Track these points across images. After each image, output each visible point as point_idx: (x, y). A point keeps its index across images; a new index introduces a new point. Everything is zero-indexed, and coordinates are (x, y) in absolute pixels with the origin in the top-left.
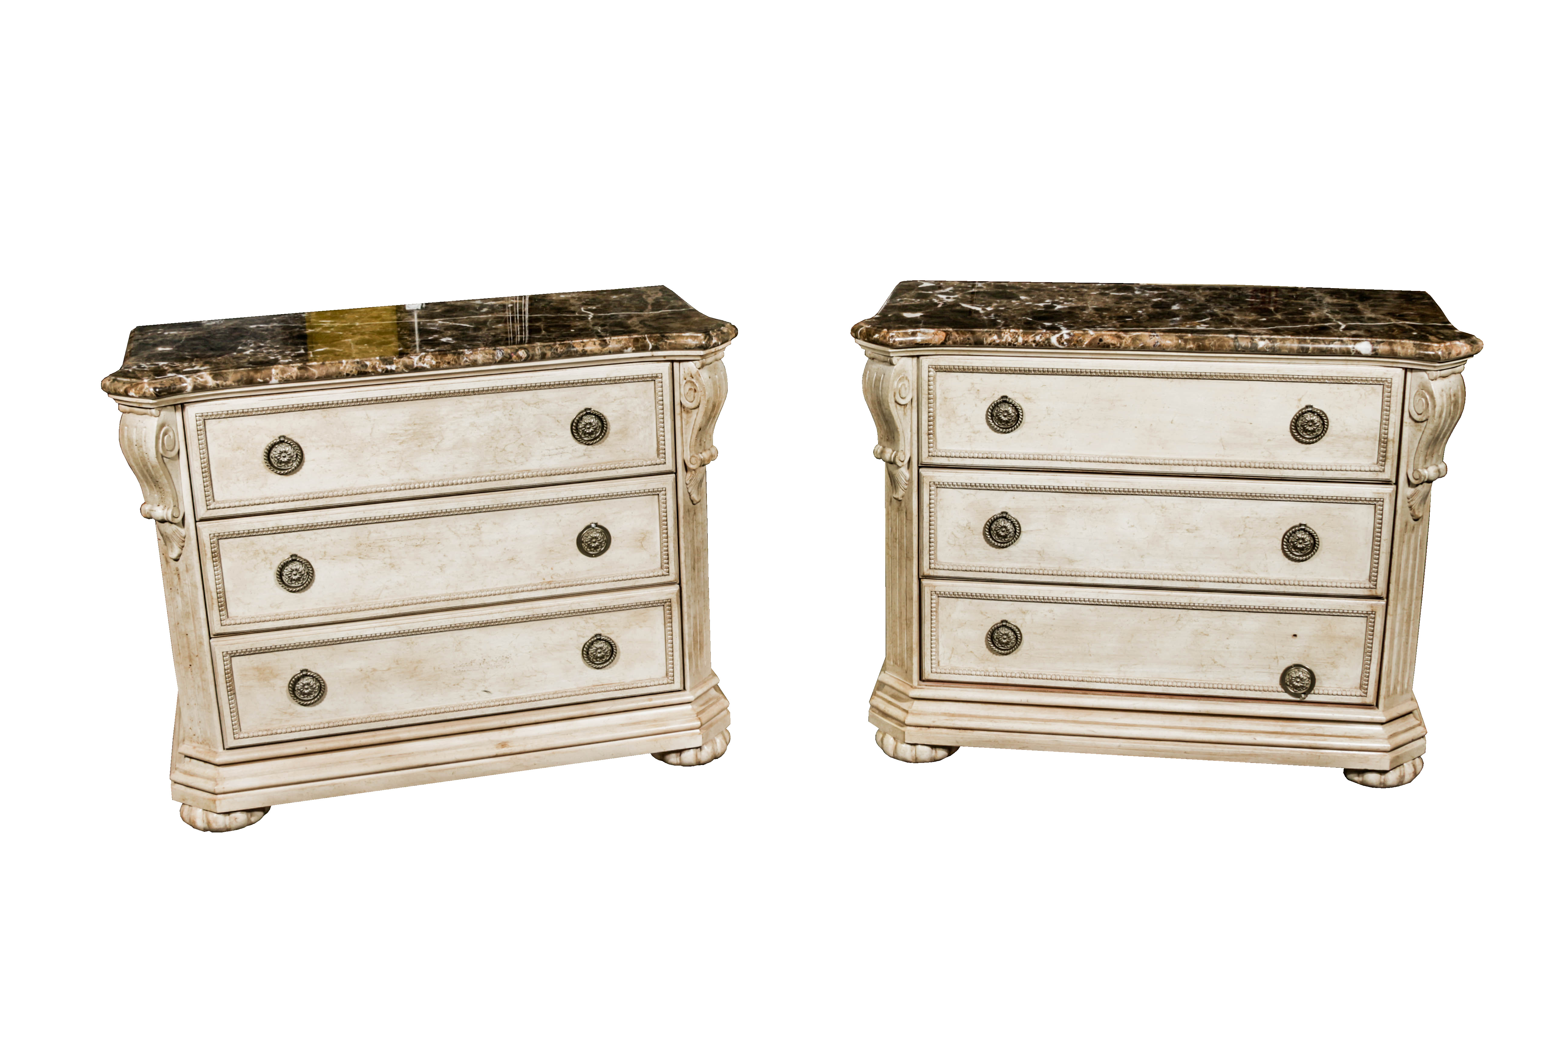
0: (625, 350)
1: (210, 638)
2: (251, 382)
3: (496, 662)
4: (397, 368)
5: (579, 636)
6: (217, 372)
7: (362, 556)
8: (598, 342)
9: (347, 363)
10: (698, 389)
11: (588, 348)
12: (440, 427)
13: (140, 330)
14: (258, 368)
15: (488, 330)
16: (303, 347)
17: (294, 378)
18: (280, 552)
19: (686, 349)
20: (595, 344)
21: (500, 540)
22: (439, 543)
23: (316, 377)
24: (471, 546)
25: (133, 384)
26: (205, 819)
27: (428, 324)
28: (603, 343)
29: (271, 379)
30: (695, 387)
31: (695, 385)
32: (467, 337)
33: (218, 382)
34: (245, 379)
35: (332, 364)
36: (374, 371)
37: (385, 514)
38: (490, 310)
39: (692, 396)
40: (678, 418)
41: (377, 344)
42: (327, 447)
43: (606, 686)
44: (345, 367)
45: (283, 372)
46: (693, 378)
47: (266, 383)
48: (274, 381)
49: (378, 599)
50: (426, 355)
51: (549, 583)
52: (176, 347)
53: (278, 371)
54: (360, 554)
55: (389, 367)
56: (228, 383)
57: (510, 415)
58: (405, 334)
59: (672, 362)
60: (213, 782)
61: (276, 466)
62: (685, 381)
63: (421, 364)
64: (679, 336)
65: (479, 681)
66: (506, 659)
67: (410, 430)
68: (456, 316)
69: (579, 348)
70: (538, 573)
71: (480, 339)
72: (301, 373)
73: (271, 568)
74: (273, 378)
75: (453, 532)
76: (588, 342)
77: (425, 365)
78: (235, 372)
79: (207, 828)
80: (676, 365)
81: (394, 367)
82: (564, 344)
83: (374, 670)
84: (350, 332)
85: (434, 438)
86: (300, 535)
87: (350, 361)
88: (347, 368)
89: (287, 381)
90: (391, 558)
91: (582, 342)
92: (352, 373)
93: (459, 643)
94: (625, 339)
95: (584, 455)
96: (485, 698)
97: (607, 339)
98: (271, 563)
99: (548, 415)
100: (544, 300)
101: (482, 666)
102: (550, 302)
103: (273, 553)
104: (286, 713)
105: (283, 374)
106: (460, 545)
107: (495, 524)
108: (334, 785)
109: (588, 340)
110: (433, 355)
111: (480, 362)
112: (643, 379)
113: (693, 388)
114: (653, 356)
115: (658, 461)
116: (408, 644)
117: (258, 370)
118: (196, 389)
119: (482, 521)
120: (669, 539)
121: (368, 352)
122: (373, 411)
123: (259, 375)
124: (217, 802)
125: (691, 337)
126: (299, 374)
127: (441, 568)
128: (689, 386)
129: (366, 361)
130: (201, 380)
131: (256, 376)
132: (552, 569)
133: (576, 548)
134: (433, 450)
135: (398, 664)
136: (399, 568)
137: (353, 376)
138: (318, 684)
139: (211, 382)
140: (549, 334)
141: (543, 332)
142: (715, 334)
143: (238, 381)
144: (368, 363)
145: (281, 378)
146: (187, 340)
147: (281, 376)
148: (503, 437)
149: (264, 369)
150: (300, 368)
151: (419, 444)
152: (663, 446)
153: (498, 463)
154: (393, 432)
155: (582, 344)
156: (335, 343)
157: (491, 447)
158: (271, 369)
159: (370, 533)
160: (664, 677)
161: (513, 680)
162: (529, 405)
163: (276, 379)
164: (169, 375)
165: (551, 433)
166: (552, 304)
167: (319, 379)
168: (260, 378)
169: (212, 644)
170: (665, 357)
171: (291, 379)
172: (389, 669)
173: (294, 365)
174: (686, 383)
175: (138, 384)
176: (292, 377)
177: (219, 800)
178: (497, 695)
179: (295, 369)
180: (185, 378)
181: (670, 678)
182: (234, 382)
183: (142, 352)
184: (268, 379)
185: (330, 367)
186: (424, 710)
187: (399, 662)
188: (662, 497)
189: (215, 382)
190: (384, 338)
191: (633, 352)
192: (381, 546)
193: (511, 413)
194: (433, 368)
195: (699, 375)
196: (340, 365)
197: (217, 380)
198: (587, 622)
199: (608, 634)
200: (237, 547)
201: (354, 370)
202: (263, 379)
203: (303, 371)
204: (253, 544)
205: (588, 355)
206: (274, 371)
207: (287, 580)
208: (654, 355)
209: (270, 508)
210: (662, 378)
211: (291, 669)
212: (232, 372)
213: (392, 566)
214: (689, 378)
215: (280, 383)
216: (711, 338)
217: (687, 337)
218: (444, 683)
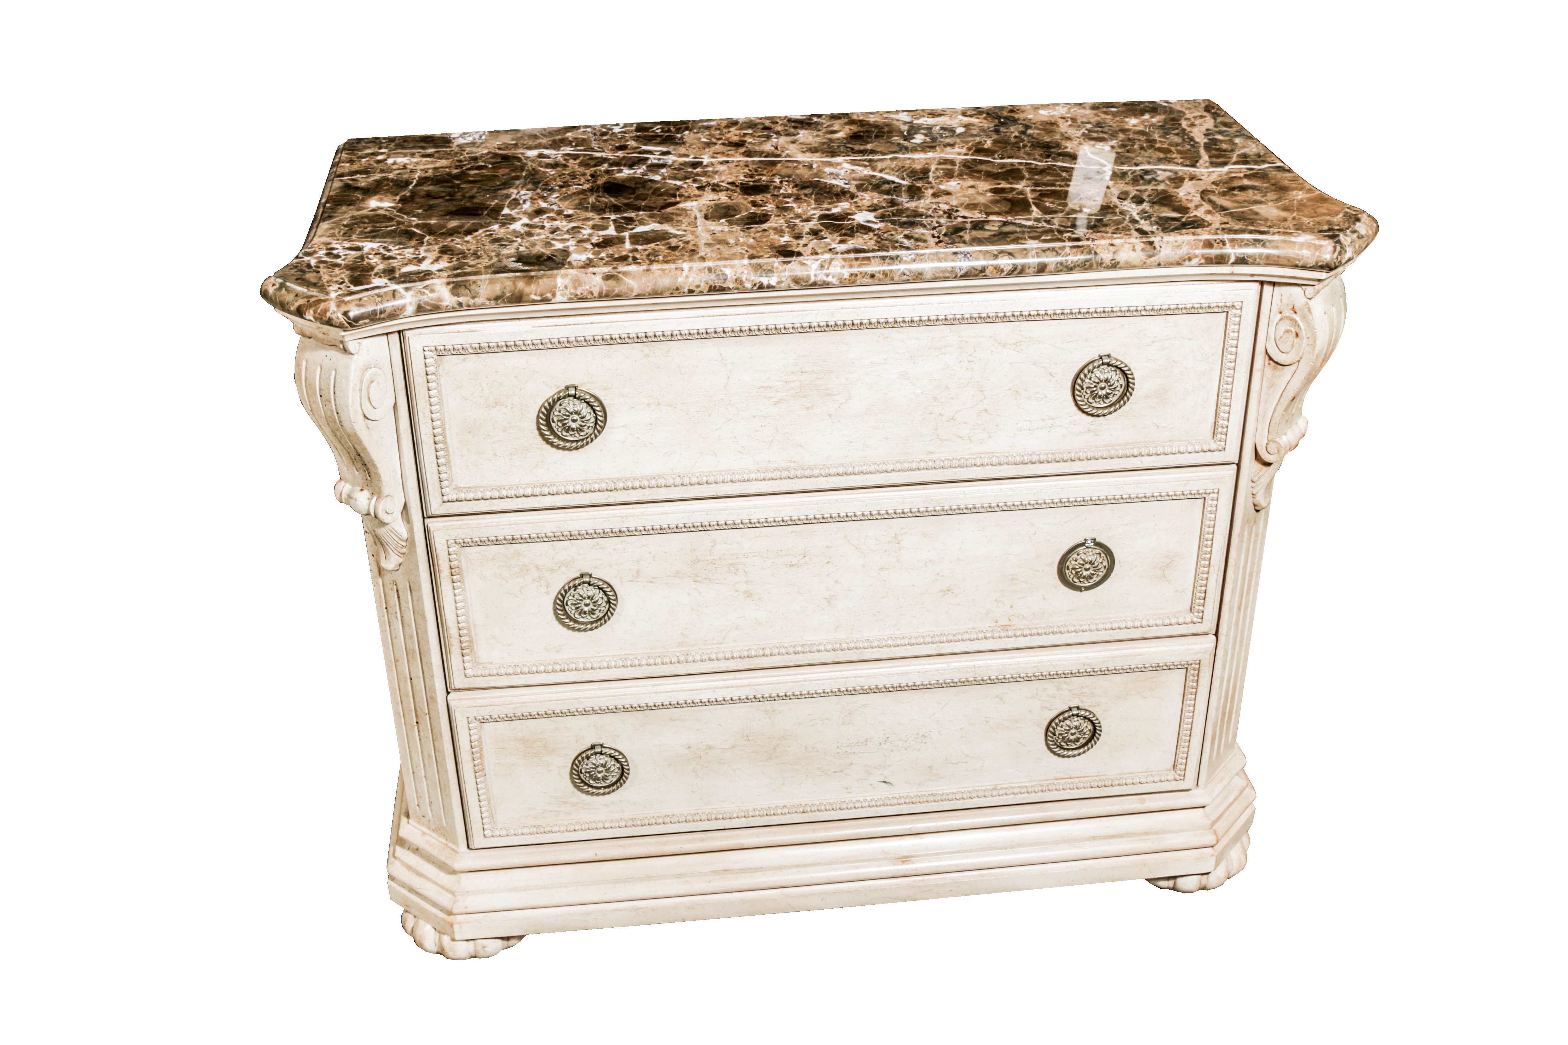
0: (1187, 263)
1: (448, 693)
2: (518, 299)
3: (906, 741)
4: (779, 283)
5: (1043, 708)
6: (459, 279)
7: (699, 579)
8: (1139, 246)
9: (691, 269)
10: (1303, 333)
11: (1123, 256)
12: (847, 379)
13: (352, 147)
14: (533, 274)
15: (935, 195)
16: (613, 217)
17: (596, 295)
18: (563, 569)
19: (1296, 266)
20: (1134, 250)
21: (931, 561)
22: (828, 562)
23: (634, 294)
24: (882, 569)
25: (312, 300)
26: (437, 941)
27: (828, 170)
28: (1149, 247)
29: (554, 295)
30: (1297, 329)
31: (1299, 326)
32: (900, 212)
33: (461, 299)
34: (508, 294)
35: (663, 270)
36: (739, 286)
37: (742, 517)
38: (928, 139)
39: (1289, 344)
40: (1256, 375)
41: (741, 219)
42: (649, 405)
43: (1076, 780)
44: (687, 277)
45: (577, 282)
46: (1296, 313)
47: (545, 301)
48: (559, 298)
49: (721, 644)
50: (832, 259)
51: (1005, 628)
52: (401, 201)
53: (567, 281)
54: (697, 576)
55: (765, 281)
56: (478, 301)
57: (969, 361)
58: (789, 196)
59: (1262, 283)
60: (450, 896)
61: (560, 434)
62: (1279, 316)
63: (822, 277)
64: (1284, 241)
65: (875, 768)
66: (923, 738)
67: (794, 381)
68: (873, 152)
69: (1106, 256)
70: (988, 613)
71: (925, 221)
72: (608, 286)
73: (548, 593)
74: (558, 294)
75: (853, 545)
76: (1122, 245)
77: (830, 279)
78: (492, 281)
79: (440, 952)
80: (1267, 289)
81: (773, 281)
82: (1079, 247)
83: (710, 747)
84: (695, 181)
85: (835, 395)
86: (598, 544)
87: (697, 265)
88: (691, 279)
89: (583, 299)
90: (746, 582)
91: (1112, 245)
92: (699, 289)
93: (850, 713)
94: (1189, 243)
95: (1089, 431)
96: (884, 792)
97: (1156, 239)
98: (548, 586)
99: (1035, 364)
100: (1015, 121)
101: (883, 746)
102: (1027, 127)
103: (552, 570)
104: (565, 803)
105: (575, 288)
106: (864, 566)
107: (925, 535)
108: (637, 909)
109: (1122, 241)
110: (844, 260)
111: (928, 276)
112: (1209, 310)
113: (1292, 329)
114: (1232, 274)
115: (1213, 446)
116: (766, 712)
117: (532, 277)
118: (420, 309)
119: (903, 531)
120: (1211, 568)
121: (728, 243)
122: (731, 348)
123: (533, 287)
124: (456, 927)
125: (1309, 246)
126: (604, 288)
127: (829, 600)
128: (1285, 326)
129: (725, 266)
130: (431, 295)
131: (527, 290)
132: (1011, 607)
133: (1056, 576)
134: (831, 415)
135: (748, 740)
136: (760, 599)
137: (701, 293)
138: (618, 765)
139: (447, 298)
140: (1048, 217)
141: (1036, 212)
142: (1349, 239)
143: (497, 299)
144: (728, 271)
145: (571, 294)
146: (423, 181)
147: (572, 291)
148: (952, 398)
149: (542, 277)
150: (608, 277)
151: (809, 405)
152: (1226, 422)
153: (941, 439)
154: (765, 385)
155: (1111, 248)
156: (669, 210)
157: (931, 413)
158: (555, 276)
159: (715, 543)
160: (1170, 770)
161: (930, 767)
162: (1004, 346)
163: (562, 295)
164: (377, 282)
165: (1037, 393)
166: (1030, 131)
167: (639, 296)
168: (535, 294)
169: (451, 703)
170: (1253, 275)
171: (589, 297)
172: (733, 747)
173: (595, 270)
174: (1281, 320)
175: (319, 301)
176: (592, 293)
177: (459, 923)
178: (901, 790)
179: (598, 279)
180: (403, 292)
181: (1179, 772)
182: (489, 300)
183: (344, 208)
184: (549, 295)
185: (660, 276)
186: (785, 806)
187: (750, 738)
188: (1209, 502)
189: (455, 299)
190: (754, 204)
191: (1201, 265)
192: (732, 564)
193: (970, 359)
194: (843, 283)
195: (1309, 310)
196: (679, 273)
197: (458, 295)
198: (1059, 689)
199: (1091, 706)
200: (493, 560)
201: (702, 284)
202: (541, 295)
203: (611, 283)
204: (520, 555)
205: (1121, 268)
206: (560, 281)
207: (573, 612)
208: (1235, 272)
209: (548, 502)
210: (1241, 309)
211: (577, 742)
212: (485, 280)
213: (748, 594)
214: (1288, 313)
215: (570, 301)
216: (1343, 250)
217: (1302, 245)
218: (819, 768)
